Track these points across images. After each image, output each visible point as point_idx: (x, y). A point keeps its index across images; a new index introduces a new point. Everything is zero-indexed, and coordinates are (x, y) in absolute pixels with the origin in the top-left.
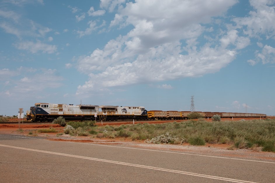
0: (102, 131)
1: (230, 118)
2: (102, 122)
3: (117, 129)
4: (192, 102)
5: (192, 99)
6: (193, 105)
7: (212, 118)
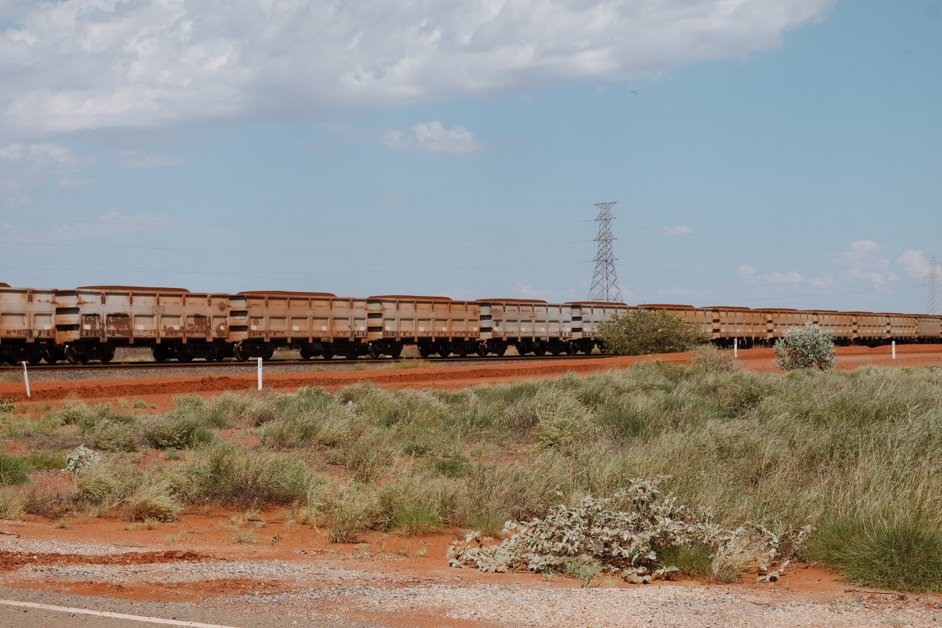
0: (50, 455)
1: (865, 348)
2: (25, 373)
3: (170, 438)
4: (605, 239)
5: (605, 219)
6: (605, 260)
7: (779, 346)
